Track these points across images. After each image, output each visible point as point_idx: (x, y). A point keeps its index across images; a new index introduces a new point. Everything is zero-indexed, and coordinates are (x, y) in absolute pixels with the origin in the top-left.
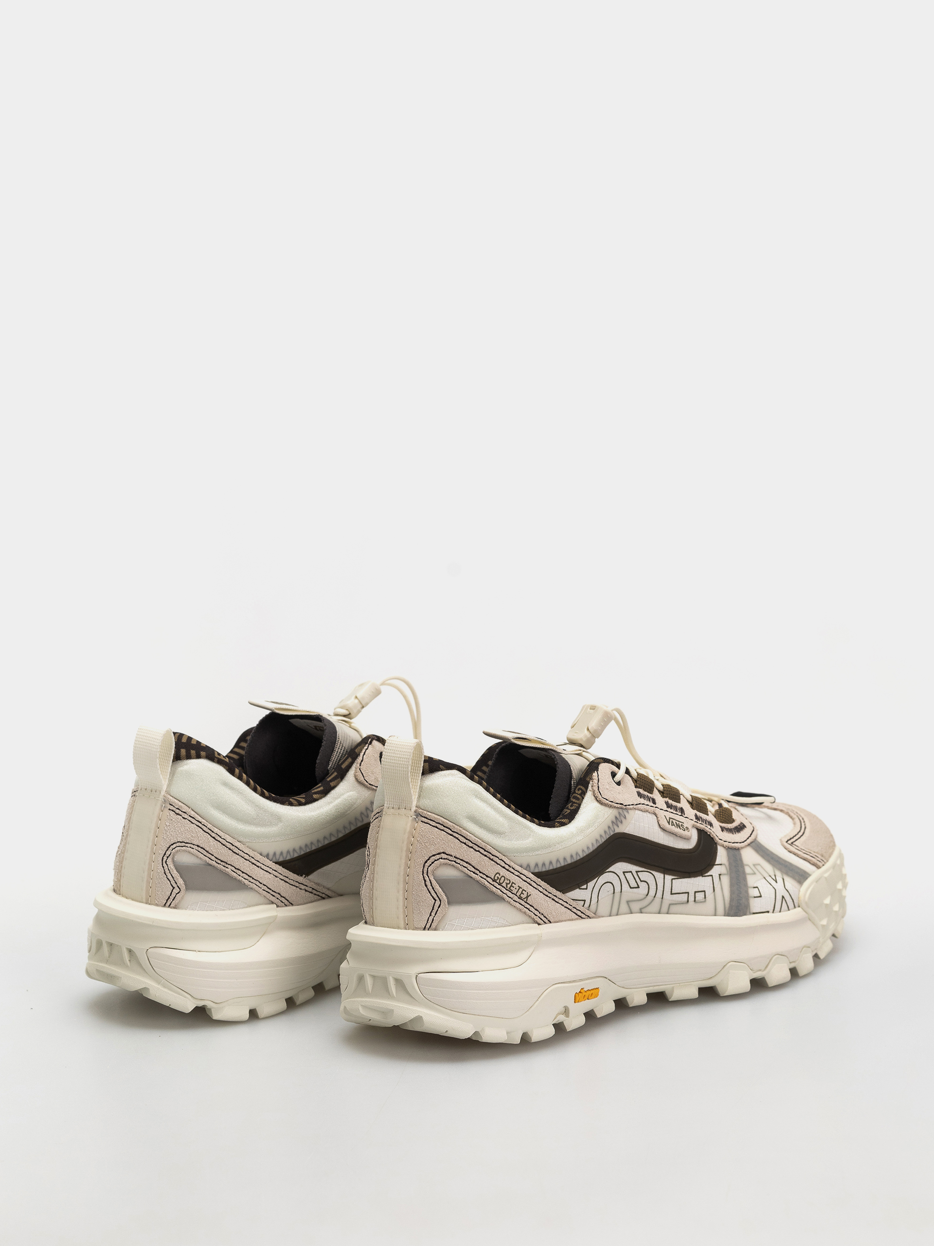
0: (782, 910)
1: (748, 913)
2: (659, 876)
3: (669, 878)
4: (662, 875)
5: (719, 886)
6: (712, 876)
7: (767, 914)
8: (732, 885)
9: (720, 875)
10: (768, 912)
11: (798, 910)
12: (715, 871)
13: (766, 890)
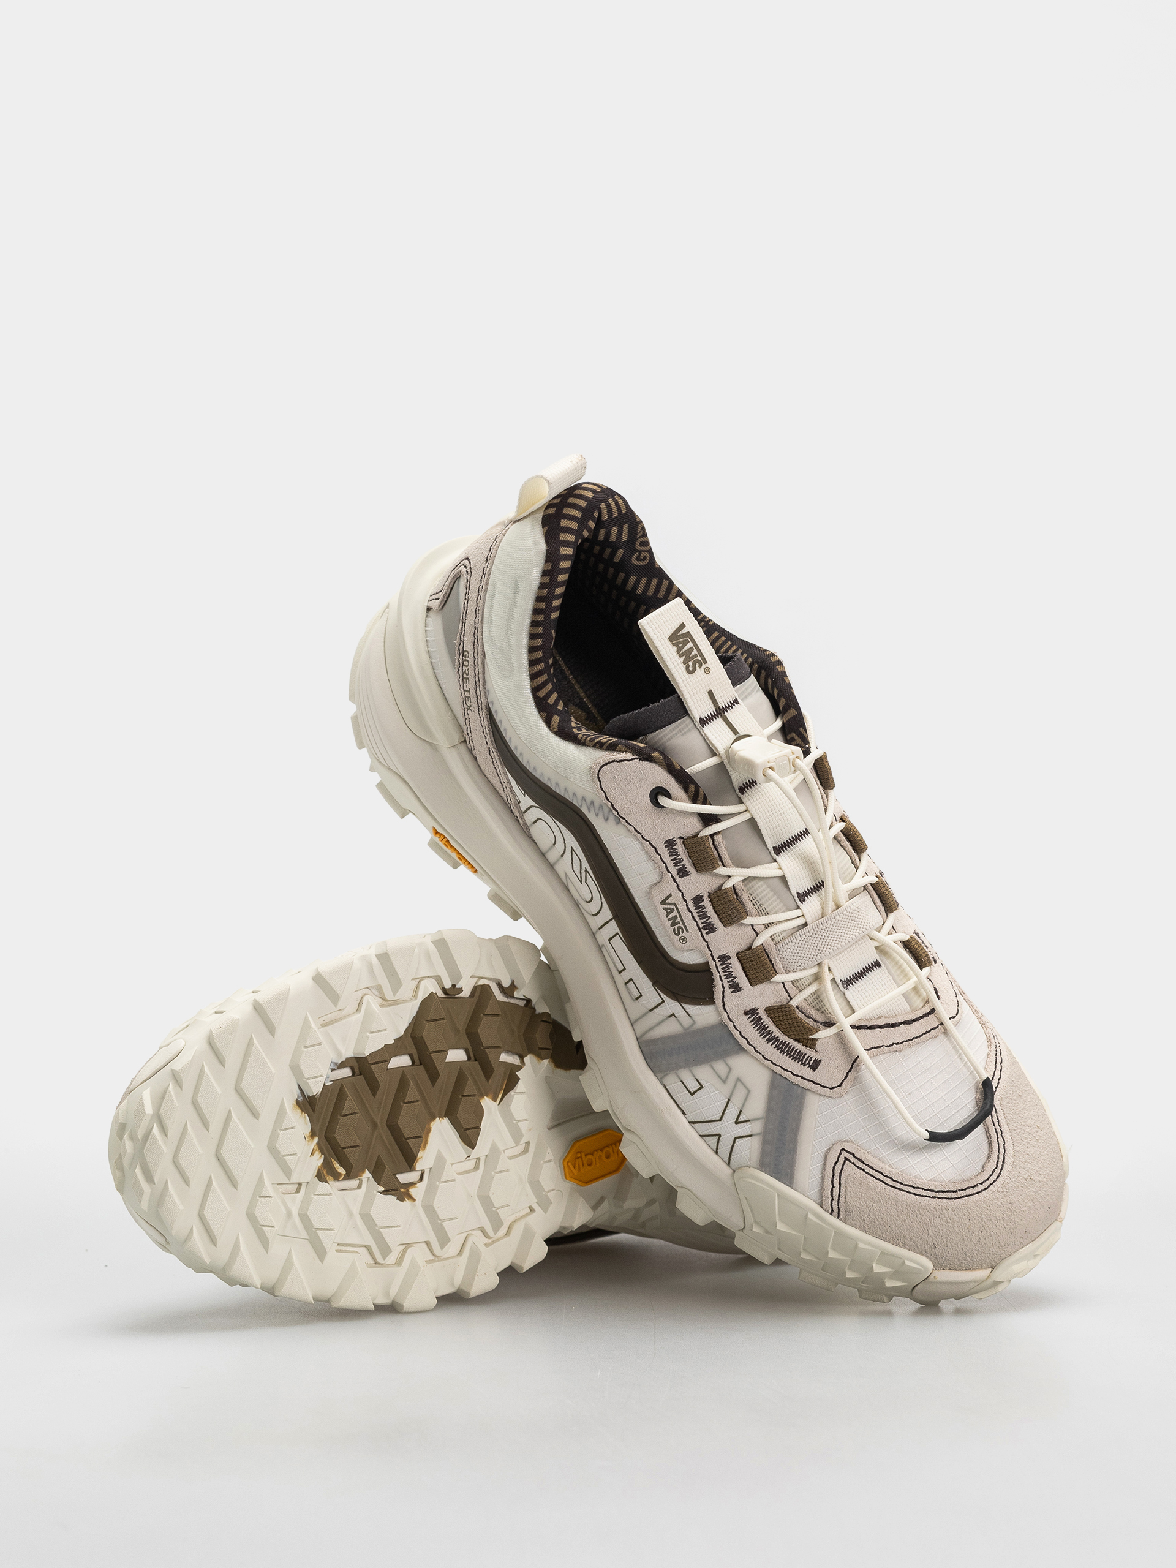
0: (704, 1138)
1: (660, 1075)
2: (607, 914)
3: (613, 928)
4: (610, 916)
5: (661, 1018)
6: (663, 1002)
7: (679, 1112)
8: (672, 1038)
9: (673, 1015)
10: (684, 1113)
11: (727, 1171)
12: (672, 1006)
13: (710, 1102)
